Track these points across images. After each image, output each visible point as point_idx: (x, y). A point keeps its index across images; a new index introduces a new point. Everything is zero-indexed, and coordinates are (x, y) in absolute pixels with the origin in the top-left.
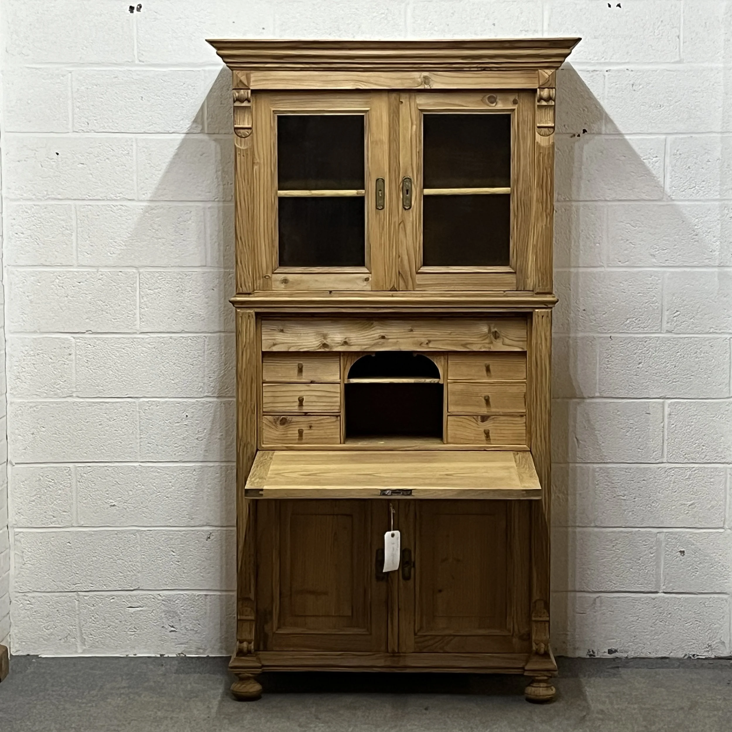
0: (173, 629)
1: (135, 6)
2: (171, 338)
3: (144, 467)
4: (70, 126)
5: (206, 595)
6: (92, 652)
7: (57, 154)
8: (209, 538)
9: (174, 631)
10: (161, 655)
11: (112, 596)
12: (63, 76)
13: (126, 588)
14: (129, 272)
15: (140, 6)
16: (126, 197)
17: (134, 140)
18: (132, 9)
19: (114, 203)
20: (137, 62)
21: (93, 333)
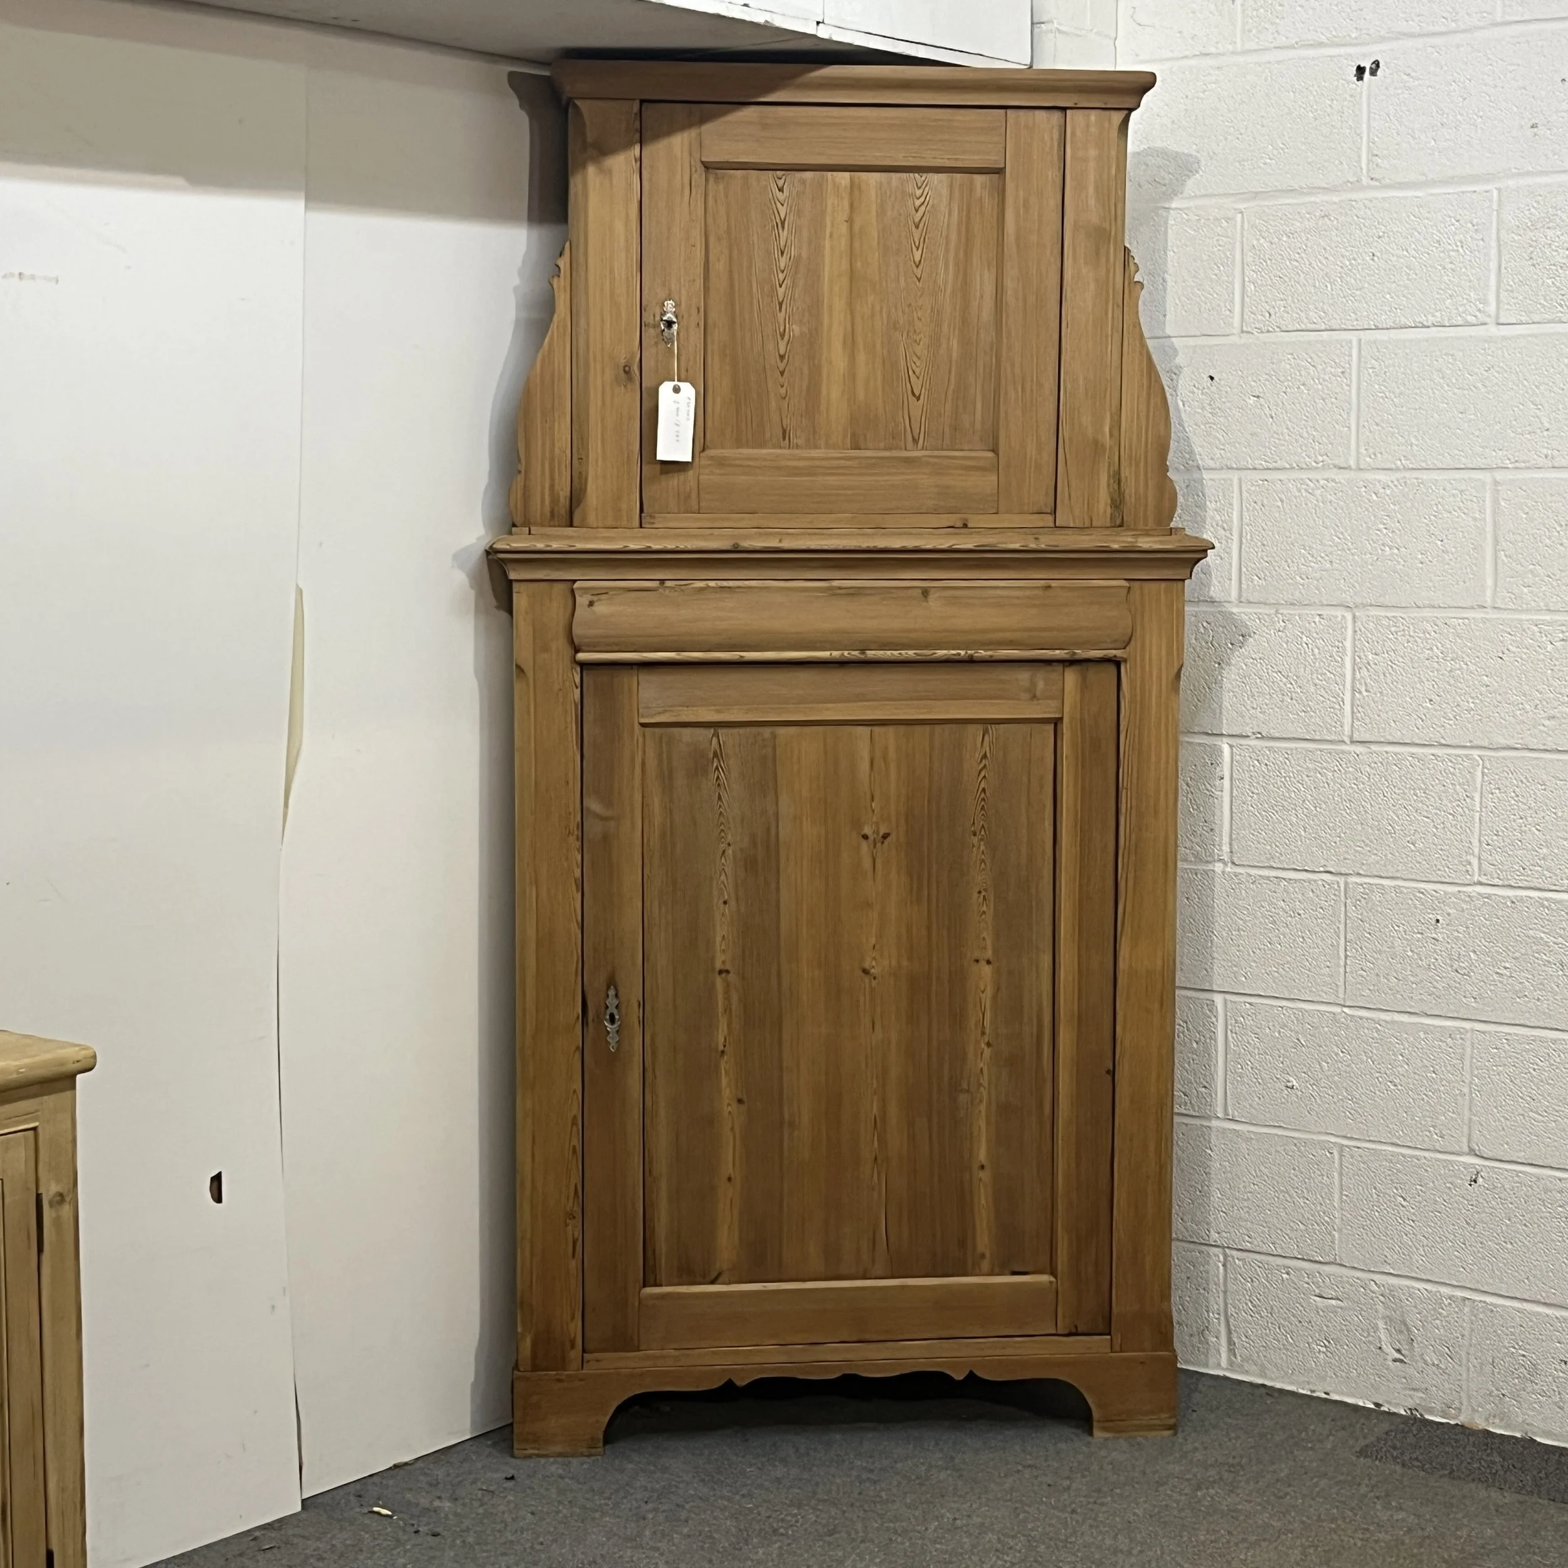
0: (1398, 1356)
1: (1367, 65)
2: (1412, 755)
3: (1352, 1016)
4: (1236, 321)
5: (1464, 1299)
6: (1247, 1372)
7: (1212, 378)
8: (1475, 1181)
9: (1401, 1361)
10: (1377, 1405)
11: (1285, 1267)
12: (1228, 219)
13: (1313, 1256)
14: (1336, 617)
15: (1377, 64)
16: (1336, 462)
17: (1355, 343)
18: (1360, 71)
19: (1312, 475)
20: (1365, 181)
21: (1263, 737)
